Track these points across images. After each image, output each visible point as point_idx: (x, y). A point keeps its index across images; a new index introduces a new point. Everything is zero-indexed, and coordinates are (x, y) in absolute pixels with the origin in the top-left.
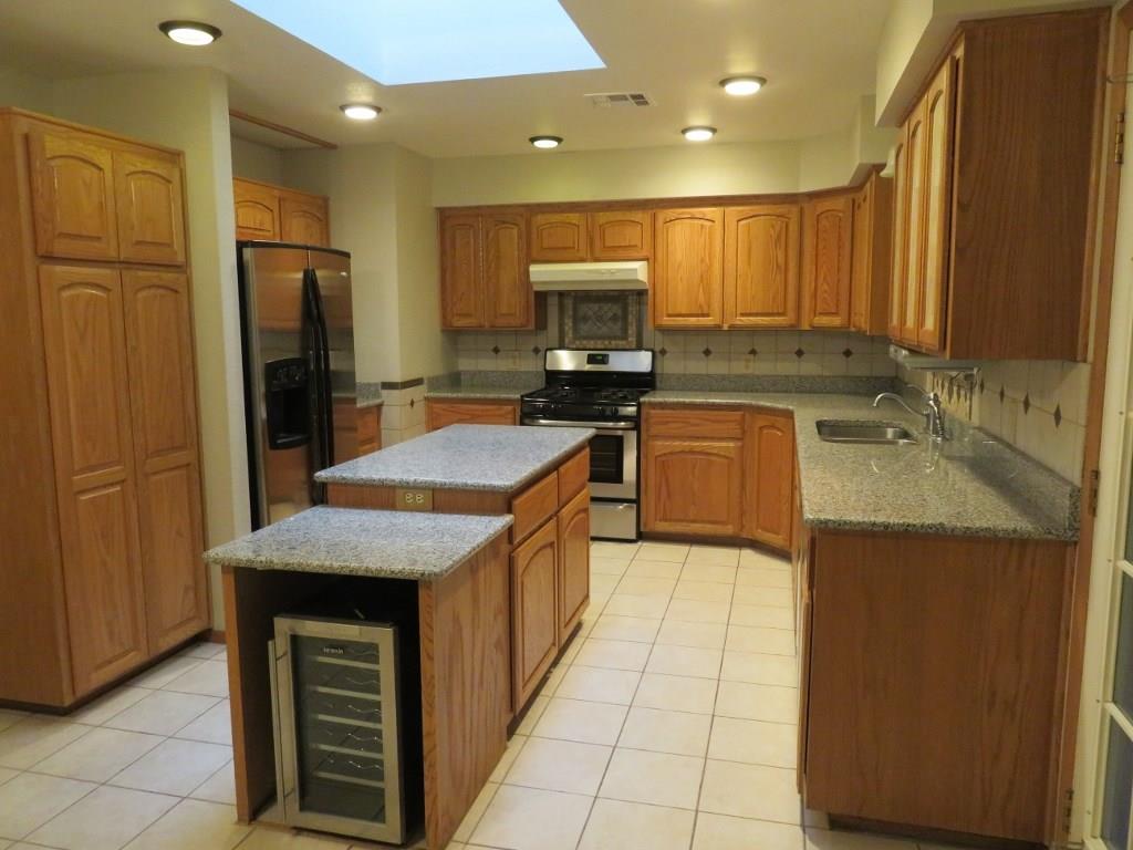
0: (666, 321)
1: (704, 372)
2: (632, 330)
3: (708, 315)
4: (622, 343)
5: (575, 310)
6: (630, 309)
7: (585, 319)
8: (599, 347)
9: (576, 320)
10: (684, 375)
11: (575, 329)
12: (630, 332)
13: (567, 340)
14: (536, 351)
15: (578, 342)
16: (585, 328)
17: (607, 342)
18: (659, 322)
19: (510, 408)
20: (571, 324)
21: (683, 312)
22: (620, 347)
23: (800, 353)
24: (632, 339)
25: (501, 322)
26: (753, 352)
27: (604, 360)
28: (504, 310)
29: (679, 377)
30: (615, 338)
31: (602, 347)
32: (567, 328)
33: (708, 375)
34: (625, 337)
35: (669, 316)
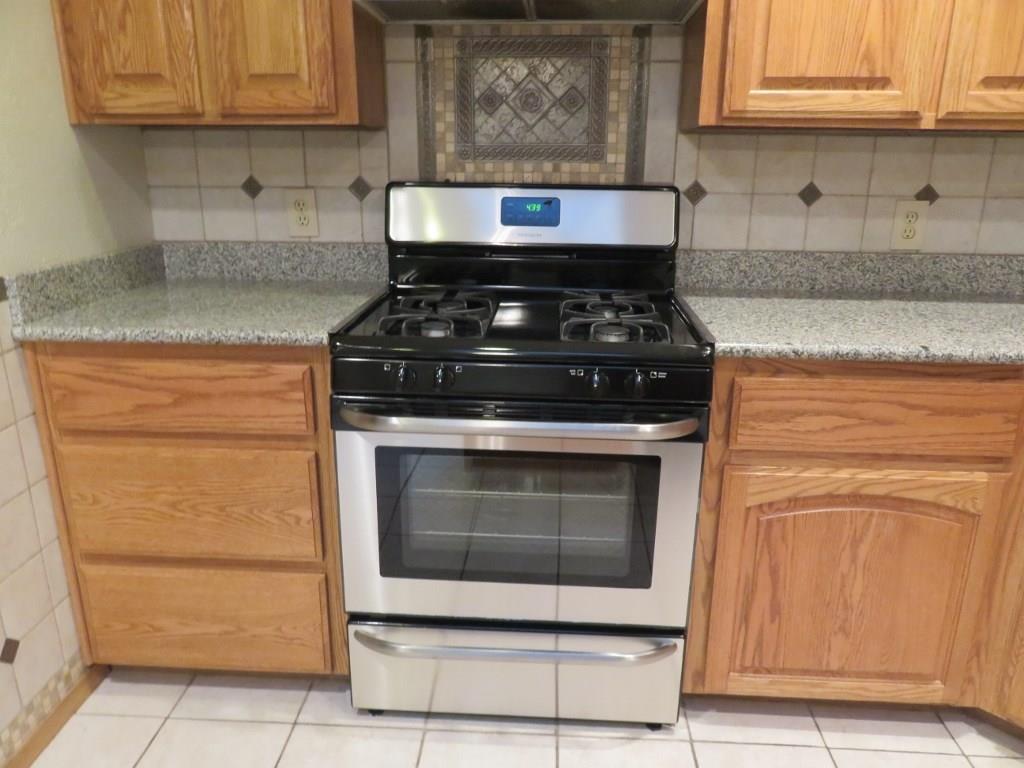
0: (759, 101)
1: (795, 245)
2: (617, 134)
3: (884, 82)
4: (586, 170)
5: (464, 80)
6: (613, 74)
7: (491, 101)
8: (528, 178)
9: (465, 106)
10: (746, 253)
11: (465, 130)
12: (611, 138)
13: (440, 158)
14: (360, 188)
15: (470, 167)
16: (486, 126)
17: (548, 166)
18: (736, 103)
19: (296, 371)
20: (450, 117)
21: (812, 73)
22: (585, 180)
24: (617, 160)
25: (255, 100)
26: (928, 194)
27: (549, 215)
28: (261, 62)
29: (734, 259)
30: (572, 154)
31: (538, 179)
32: (440, 127)
33: (806, 254)
34: (596, 154)
35: (768, 82)
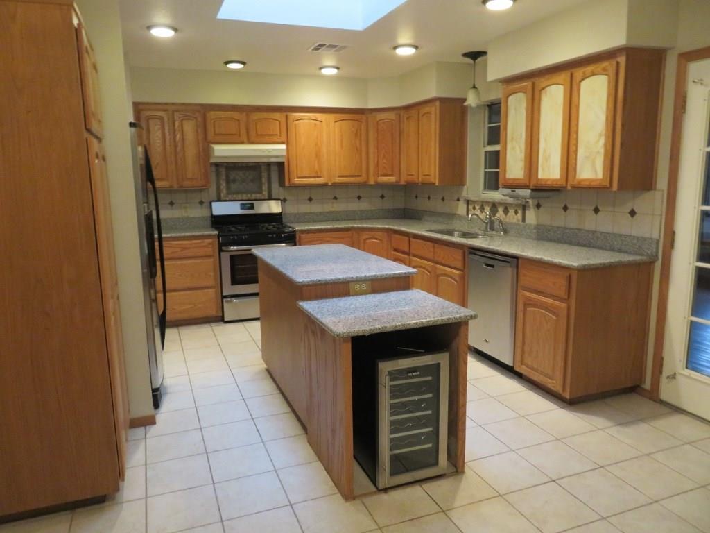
0: (297, 181)
1: (308, 211)
2: (265, 187)
3: (320, 177)
4: (258, 196)
5: (227, 177)
6: (263, 174)
7: (234, 181)
8: (244, 198)
9: (228, 181)
10: (298, 214)
11: (228, 188)
12: (264, 188)
13: (222, 195)
14: (201, 203)
15: (230, 196)
16: (234, 186)
17: (249, 195)
18: (292, 182)
19: (210, 241)
20: (224, 185)
21: (307, 175)
22: (258, 198)
23: (359, 198)
24: (265, 193)
25: (187, 183)
26: (335, 198)
27: (252, 207)
28: (190, 175)
29: (295, 215)
30: (255, 193)
31: (246, 198)
32: (222, 187)
33: (311, 213)
34: (260, 191)
35: (298, 178)
